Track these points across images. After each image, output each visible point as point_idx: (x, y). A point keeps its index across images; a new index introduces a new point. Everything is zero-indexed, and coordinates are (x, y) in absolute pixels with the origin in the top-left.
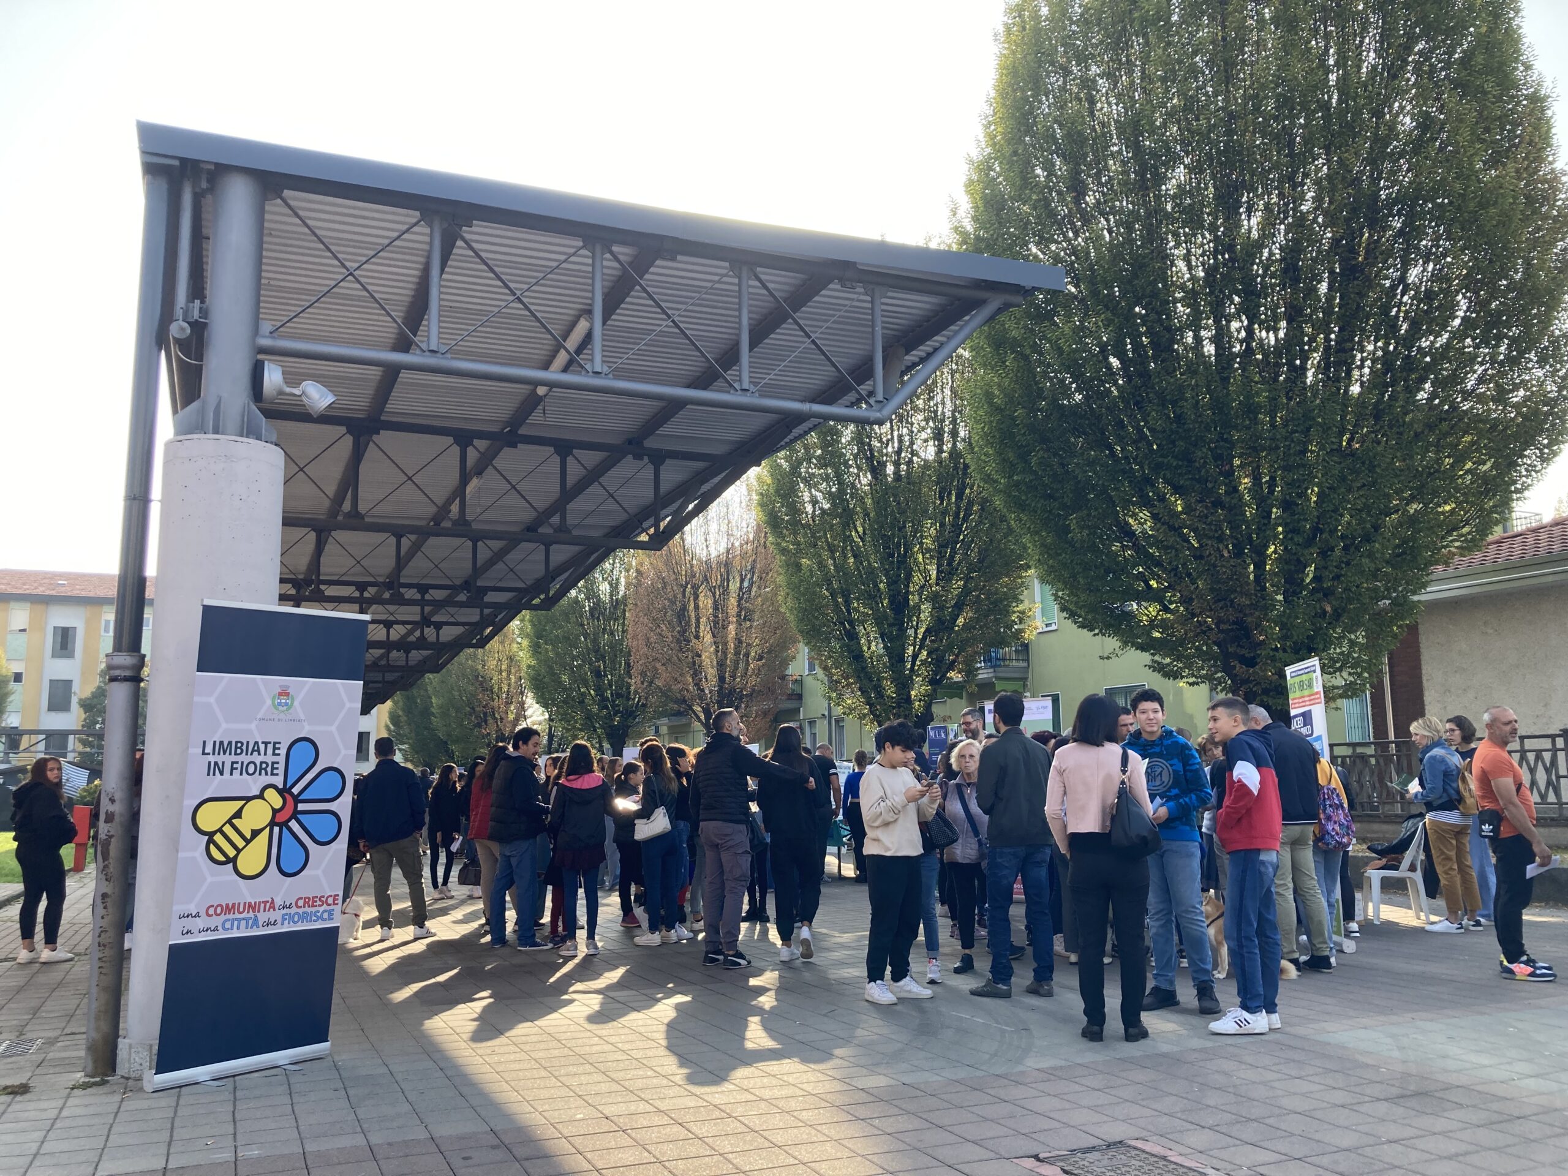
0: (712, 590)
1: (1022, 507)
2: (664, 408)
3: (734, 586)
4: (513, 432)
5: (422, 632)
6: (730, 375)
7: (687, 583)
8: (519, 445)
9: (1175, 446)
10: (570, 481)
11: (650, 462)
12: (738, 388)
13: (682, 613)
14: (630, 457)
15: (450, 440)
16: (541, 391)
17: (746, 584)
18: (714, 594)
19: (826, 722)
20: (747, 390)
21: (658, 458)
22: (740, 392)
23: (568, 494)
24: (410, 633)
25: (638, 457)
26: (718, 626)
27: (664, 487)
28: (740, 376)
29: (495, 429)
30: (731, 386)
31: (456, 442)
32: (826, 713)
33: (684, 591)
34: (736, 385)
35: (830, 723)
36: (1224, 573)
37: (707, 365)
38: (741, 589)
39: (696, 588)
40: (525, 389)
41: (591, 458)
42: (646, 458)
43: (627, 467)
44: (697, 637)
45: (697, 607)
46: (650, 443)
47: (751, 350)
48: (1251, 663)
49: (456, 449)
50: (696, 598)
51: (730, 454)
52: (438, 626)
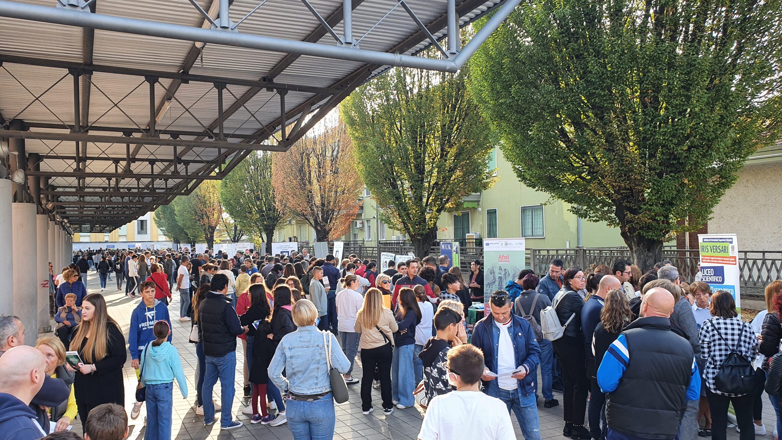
0: (317, 156)
1: (501, 117)
2: (286, 56)
3: (328, 154)
4: (186, 73)
5: (176, 167)
6: (336, 30)
7: (303, 153)
8: (190, 82)
9: (604, 82)
10: (225, 107)
11: (278, 92)
12: (343, 41)
13: (301, 170)
14: (264, 89)
15: (143, 78)
16: (198, 45)
17: (335, 153)
18: (318, 159)
19: (375, 221)
20: (351, 43)
21: (283, 90)
22: (344, 45)
23: (224, 115)
24: (167, 168)
25: (270, 89)
26: (321, 177)
27: (287, 108)
28: (344, 31)
29: (174, 70)
30: (337, 39)
31: (147, 80)
32: (375, 217)
33: (302, 157)
34: (342, 39)
35: (377, 221)
36: (627, 161)
37: (318, 22)
38: (332, 156)
39: (308, 155)
40: (189, 44)
41: (239, 91)
42: (275, 90)
43: (263, 94)
44: (310, 182)
45: (309, 166)
46: (277, 80)
47: (353, 8)
48: (634, 212)
49: (147, 85)
50: (309, 161)
51: (330, 87)
52: (187, 163)
